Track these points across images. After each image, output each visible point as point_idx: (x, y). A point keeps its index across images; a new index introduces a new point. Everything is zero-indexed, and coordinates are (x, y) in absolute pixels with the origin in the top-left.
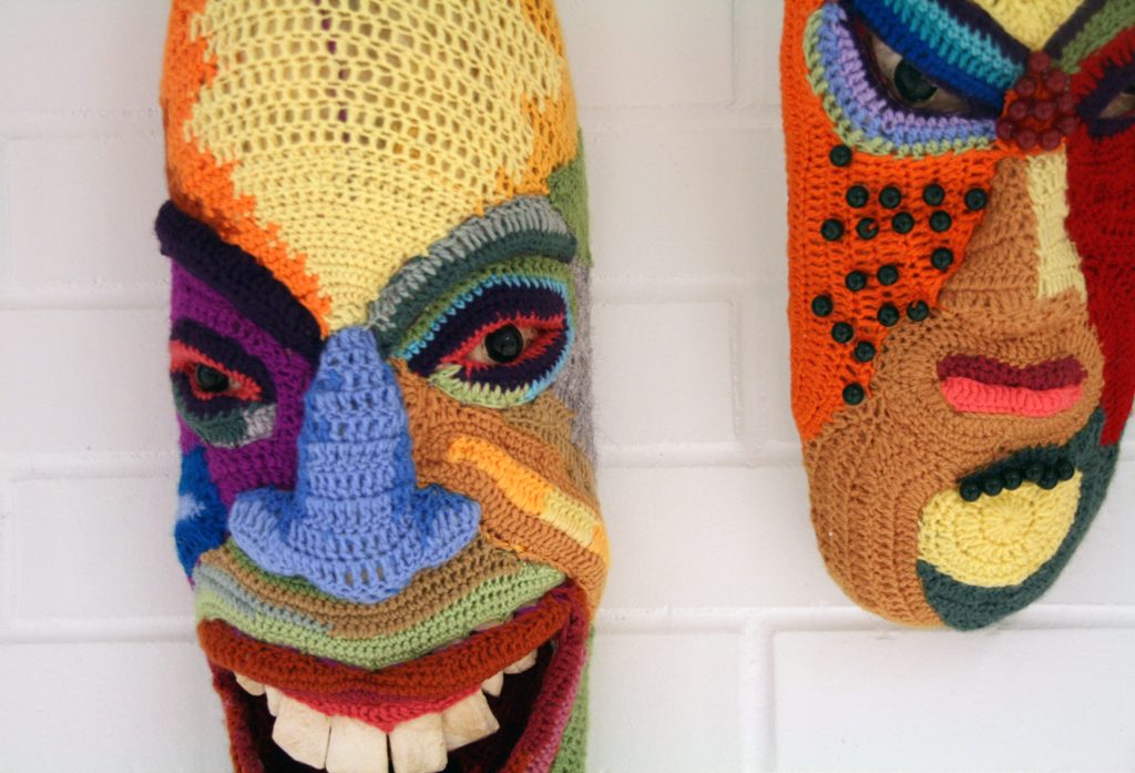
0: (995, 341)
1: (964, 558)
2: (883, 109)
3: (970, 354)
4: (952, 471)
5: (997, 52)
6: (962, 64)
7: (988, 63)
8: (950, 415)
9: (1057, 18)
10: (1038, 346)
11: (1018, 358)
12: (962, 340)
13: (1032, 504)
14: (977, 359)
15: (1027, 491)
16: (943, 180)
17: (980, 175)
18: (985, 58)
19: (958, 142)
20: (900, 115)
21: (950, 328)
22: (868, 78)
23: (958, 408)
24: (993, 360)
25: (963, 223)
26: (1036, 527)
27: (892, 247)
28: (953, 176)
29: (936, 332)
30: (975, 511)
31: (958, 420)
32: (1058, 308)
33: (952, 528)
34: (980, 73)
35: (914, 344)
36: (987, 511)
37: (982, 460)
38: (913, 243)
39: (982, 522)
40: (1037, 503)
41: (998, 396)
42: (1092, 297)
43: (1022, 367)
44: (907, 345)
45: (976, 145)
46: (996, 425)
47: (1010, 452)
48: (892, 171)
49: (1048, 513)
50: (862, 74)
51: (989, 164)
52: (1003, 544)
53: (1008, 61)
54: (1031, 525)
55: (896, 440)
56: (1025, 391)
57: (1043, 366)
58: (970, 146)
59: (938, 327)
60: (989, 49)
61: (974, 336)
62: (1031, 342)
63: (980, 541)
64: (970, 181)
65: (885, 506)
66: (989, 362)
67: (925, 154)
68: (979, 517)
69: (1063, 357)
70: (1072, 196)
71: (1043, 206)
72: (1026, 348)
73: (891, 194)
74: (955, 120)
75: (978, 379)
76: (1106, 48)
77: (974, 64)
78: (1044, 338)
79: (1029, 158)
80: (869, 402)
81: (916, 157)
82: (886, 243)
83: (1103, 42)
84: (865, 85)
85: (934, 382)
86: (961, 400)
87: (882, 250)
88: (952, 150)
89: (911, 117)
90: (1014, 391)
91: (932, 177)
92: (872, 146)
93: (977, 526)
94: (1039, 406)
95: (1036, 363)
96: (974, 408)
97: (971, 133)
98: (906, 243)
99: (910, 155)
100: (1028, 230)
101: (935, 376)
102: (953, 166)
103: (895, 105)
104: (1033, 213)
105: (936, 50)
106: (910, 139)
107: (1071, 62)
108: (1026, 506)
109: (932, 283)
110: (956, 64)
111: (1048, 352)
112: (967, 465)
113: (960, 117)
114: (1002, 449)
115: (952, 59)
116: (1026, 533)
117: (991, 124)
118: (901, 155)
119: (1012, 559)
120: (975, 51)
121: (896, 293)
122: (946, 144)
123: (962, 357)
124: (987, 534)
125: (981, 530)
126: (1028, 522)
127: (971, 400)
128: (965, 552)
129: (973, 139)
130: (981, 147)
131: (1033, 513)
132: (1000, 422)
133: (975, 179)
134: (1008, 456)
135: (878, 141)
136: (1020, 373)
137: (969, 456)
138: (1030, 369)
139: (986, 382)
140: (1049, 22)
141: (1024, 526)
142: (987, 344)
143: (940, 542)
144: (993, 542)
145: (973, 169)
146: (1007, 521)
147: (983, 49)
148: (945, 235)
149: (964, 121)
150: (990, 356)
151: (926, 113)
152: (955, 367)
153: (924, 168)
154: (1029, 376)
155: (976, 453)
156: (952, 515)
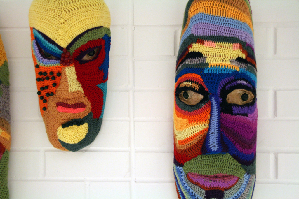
0: (66, 100)
1: (65, 138)
2: (42, 58)
3: (61, 102)
4: (60, 123)
5: (58, 48)
6: (52, 50)
7: (57, 50)
8: (58, 113)
9: (68, 43)
10: (74, 101)
11: (70, 103)
12: (60, 99)
13: (77, 129)
14: (62, 103)
15: (75, 126)
16: (53, 71)
17: (59, 70)
18: (56, 50)
19: (55, 64)
20: (45, 59)
21: (58, 97)
22: (40, 53)
23: (59, 112)
24: (65, 103)
25: (58, 78)
26: (78, 133)
27: (47, 83)
28: (55, 70)
29: (56, 98)
30: (66, 130)
31: (59, 114)
32: (75, 94)
33: (62, 133)
34: (56, 52)
35: (53, 100)
36: (68, 130)
37: (66, 121)
38: (50, 82)
39: (67, 132)
40: (78, 129)
41: (67, 109)
42: (84, 92)
43: (71, 104)
44: (52, 100)
45: (58, 65)
46: (66, 115)
47: (71, 119)
48: (45, 69)
49: (80, 130)
50: (39, 52)
51: (61, 68)
52: (72, 136)
53: (60, 50)
54: (77, 133)
55: (51, 117)
56: (72, 109)
57: (75, 104)
58: (57, 65)
59: (56, 97)
60: (57, 48)
61: (62, 99)
62: (73, 100)
63: (67, 135)
64: (58, 71)
65: (51, 129)
66: (64, 103)
67: (49, 66)
68: (67, 131)
69: (79, 103)
70: (77, 74)
71: (69, 76)
72: (72, 101)
73: (46, 73)
74: (54, 60)
75: (63, 106)
76: (79, 48)
77: (54, 51)
78: (75, 99)
79: (66, 67)
80: (47, 110)
81: (48, 67)
82: (46, 82)
83: (79, 47)
84: (39, 54)
85: (56, 107)
86: (60, 110)
87: (46, 83)
88: (54, 66)
89: (47, 60)
90: (70, 109)
91: (51, 70)
92: (41, 65)
93: (66, 133)
94: (74, 111)
95: (73, 104)
96: (62, 112)
97: (57, 63)
98: (49, 82)
99: (47, 66)
100: (66, 80)
101: (56, 106)
102: (54, 68)
103: (44, 58)
104: (67, 77)
105: (47, 48)
106: (47, 64)
107: (72, 50)
108: (76, 129)
109: (54, 89)
110: (51, 50)
111: (76, 102)
112: (63, 122)
113: (55, 60)
114: (69, 119)
115: (50, 50)
116: (76, 134)
117: (60, 61)
118: (46, 66)
119: (74, 139)
120: (54, 48)
121: (49, 91)
122: (53, 65)
123: (60, 102)
124: (68, 134)
125: (67, 133)
126: (77, 132)
127: (61, 110)
128: (65, 137)
129: (57, 64)
130: (59, 65)
131: (77, 131)
132: (67, 114)
133: (59, 71)
134: (71, 120)
135: (42, 64)
136: (70, 105)
137: (63, 120)
138: (72, 105)
139: (64, 107)
140: (67, 44)
141: (76, 133)
142: (65, 100)
143: (60, 135)
144: (70, 136)
145: (58, 69)
146: (72, 132)
147: (56, 48)
148: (55, 81)
149: (55, 61)
150: (65, 102)
151: (49, 59)
152: (59, 104)
153: (50, 69)
154: (72, 106)
155: (64, 120)
156: (61, 130)
